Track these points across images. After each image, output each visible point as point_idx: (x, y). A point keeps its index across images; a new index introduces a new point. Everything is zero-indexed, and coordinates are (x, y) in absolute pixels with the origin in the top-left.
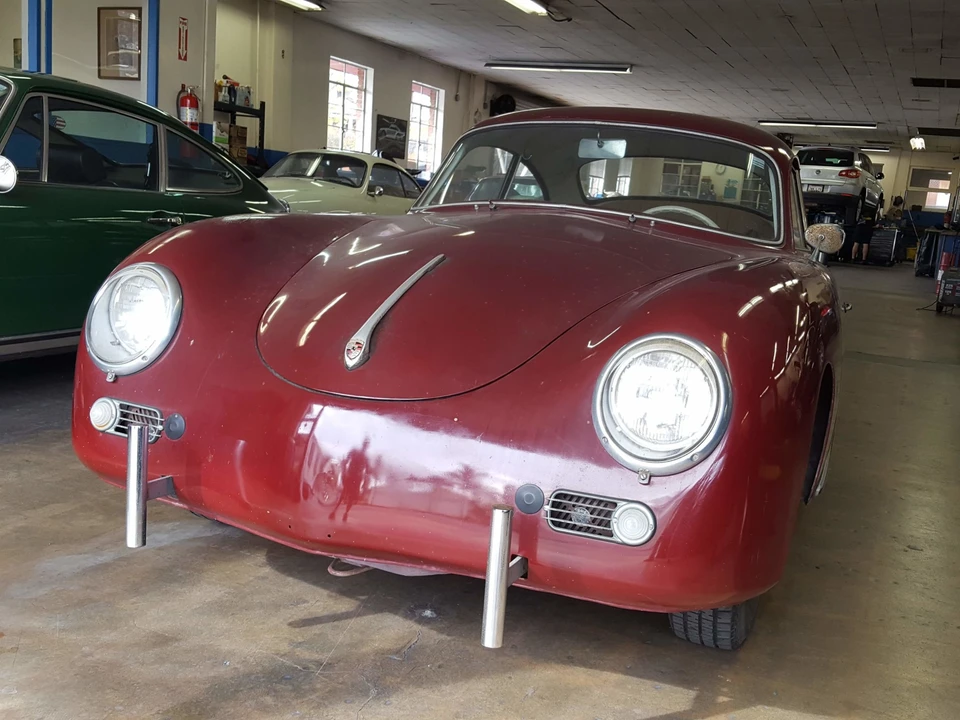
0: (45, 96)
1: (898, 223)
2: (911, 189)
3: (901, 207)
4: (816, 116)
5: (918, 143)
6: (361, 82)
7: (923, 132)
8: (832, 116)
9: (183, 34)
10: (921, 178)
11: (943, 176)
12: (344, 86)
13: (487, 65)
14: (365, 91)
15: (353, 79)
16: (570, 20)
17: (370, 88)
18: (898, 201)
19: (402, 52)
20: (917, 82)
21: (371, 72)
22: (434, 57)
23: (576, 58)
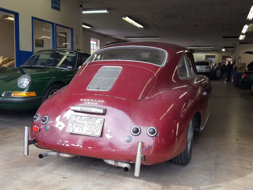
0: (81, 55)
1: (220, 69)
2: (222, 61)
3: (221, 65)
4: (199, 45)
5: (224, 50)
6: (96, 43)
7: (225, 48)
8: (204, 45)
9: (77, 40)
10: (224, 58)
11: (230, 57)
12: (93, 44)
13: (125, 38)
14: (98, 45)
15: (95, 43)
16: (148, 28)
17: (99, 45)
18: (220, 64)
19: (105, 36)
20: (224, 37)
21: (99, 41)
22: (112, 37)
23: (146, 36)
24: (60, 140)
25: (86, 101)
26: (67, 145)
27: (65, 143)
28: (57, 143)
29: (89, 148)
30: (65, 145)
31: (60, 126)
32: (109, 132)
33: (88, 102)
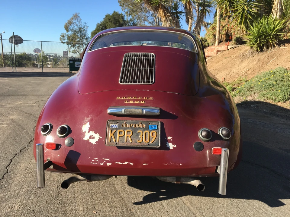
24: (96, 159)
25: (126, 100)
26: (108, 164)
27: (105, 161)
28: (92, 163)
29: (144, 164)
30: (105, 164)
31: (92, 138)
32: (170, 139)
33: (130, 101)
